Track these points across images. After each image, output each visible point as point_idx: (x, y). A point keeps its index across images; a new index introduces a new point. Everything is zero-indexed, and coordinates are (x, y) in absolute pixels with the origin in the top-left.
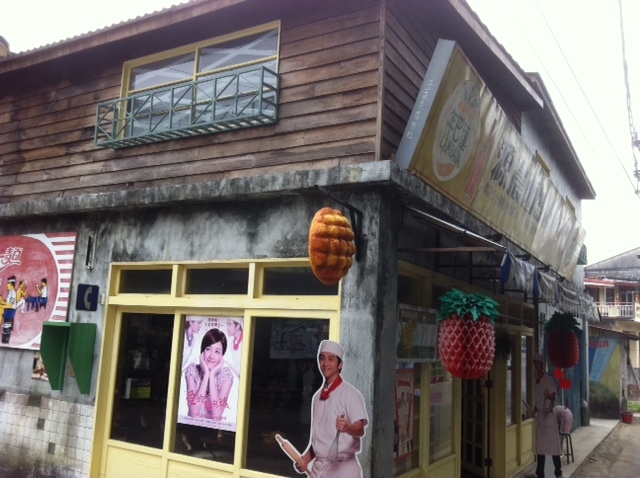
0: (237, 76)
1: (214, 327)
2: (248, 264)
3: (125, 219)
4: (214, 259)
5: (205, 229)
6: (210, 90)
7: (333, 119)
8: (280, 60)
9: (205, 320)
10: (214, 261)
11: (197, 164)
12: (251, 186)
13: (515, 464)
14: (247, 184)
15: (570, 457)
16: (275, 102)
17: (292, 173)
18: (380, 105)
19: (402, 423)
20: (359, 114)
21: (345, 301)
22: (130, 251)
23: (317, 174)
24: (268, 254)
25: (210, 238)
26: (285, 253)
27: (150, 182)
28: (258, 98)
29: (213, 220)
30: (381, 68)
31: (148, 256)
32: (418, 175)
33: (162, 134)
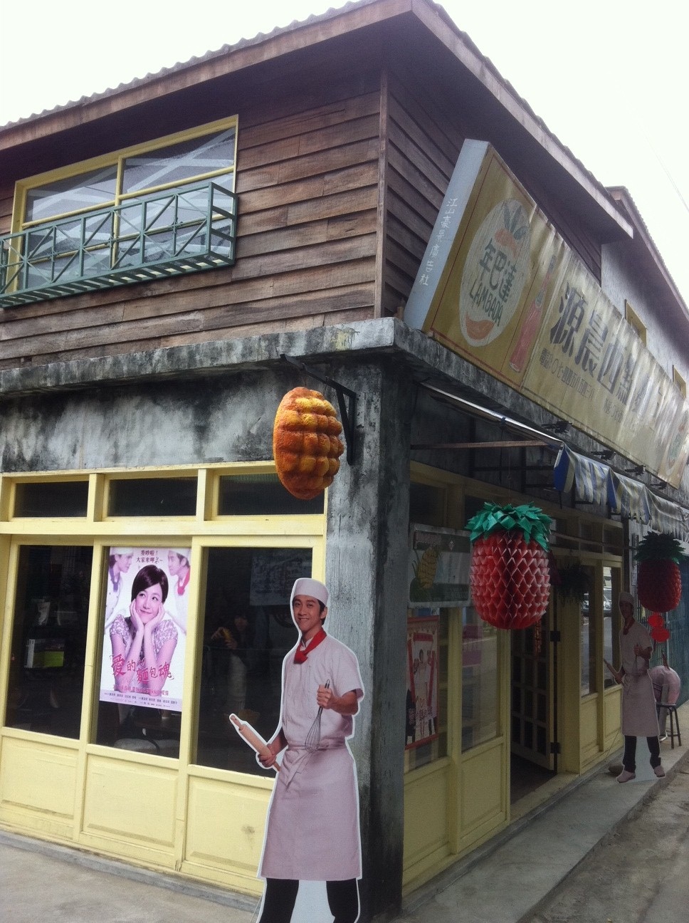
0: (175, 198)
1: (150, 563)
2: (196, 471)
3: (20, 410)
4: (147, 465)
5: (134, 421)
6: (138, 220)
7: (313, 259)
8: (238, 173)
9: (137, 553)
10: (147, 469)
11: (122, 328)
12: (198, 357)
13: (595, 750)
14: (192, 355)
15: (676, 739)
16: (231, 235)
17: (255, 337)
18: (380, 236)
19: (420, 693)
20: (350, 250)
21: (333, 521)
22: (28, 456)
23: (291, 338)
24: (225, 457)
25: (142, 435)
26: (249, 455)
27: (55, 355)
28: (205, 230)
29: (145, 408)
30: (382, 182)
31: (54, 463)
32: (438, 338)
33: (69, 285)
